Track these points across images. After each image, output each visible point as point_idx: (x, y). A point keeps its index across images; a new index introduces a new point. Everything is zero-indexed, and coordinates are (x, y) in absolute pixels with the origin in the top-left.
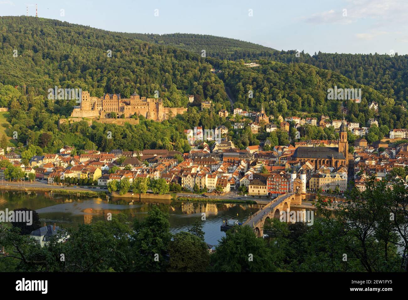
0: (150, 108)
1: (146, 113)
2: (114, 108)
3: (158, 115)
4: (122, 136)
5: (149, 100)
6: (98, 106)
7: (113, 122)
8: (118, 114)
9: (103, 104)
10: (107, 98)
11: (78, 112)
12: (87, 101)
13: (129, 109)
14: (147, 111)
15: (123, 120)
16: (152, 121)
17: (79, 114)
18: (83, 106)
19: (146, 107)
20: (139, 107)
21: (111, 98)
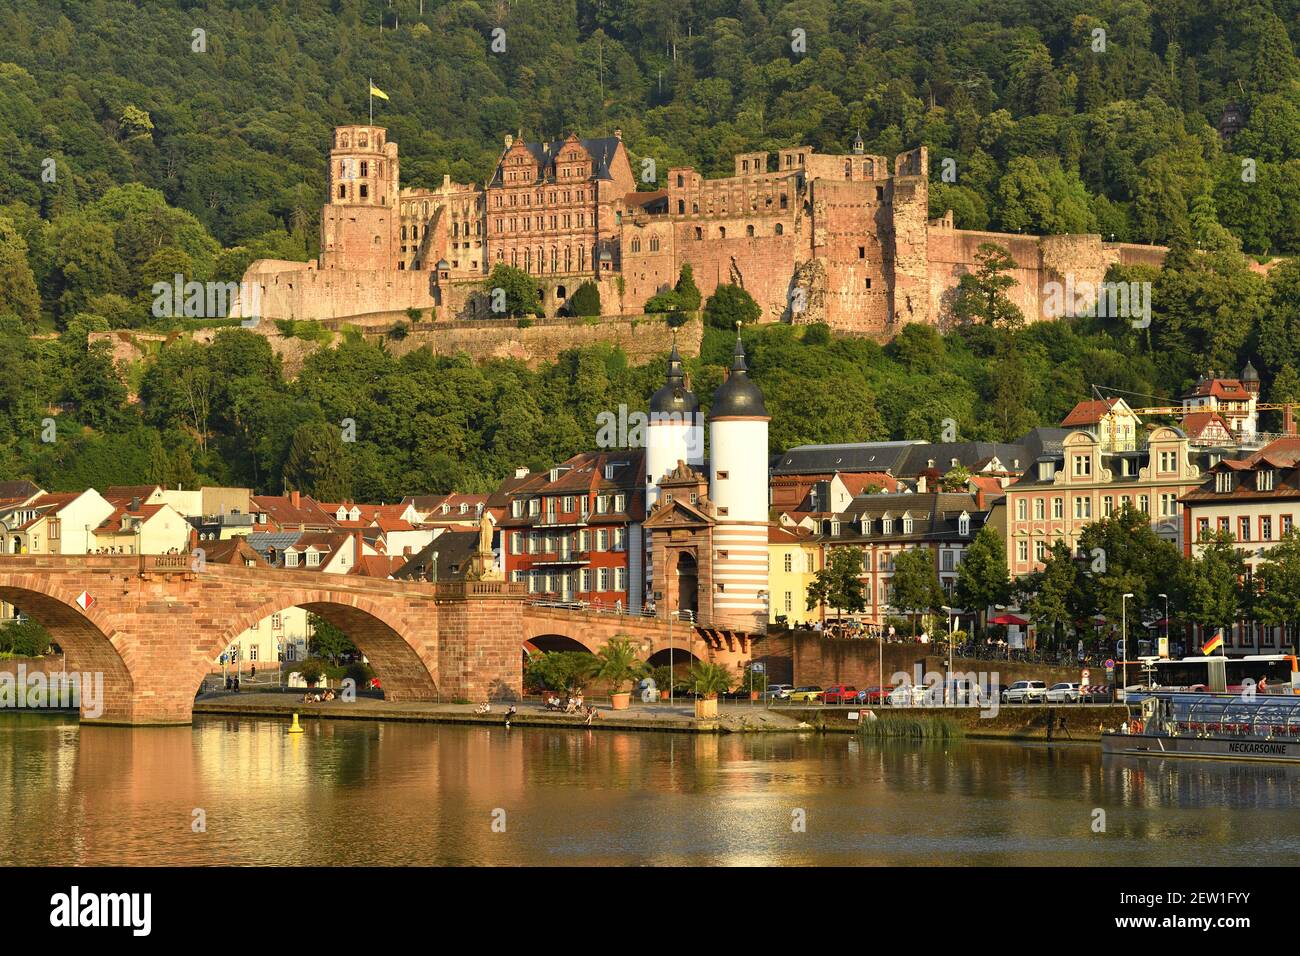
0: (820, 232)
1: (786, 277)
2: (568, 252)
3: (890, 295)
4: (476, 437)
5: (823, 167)
6: (461, 240)
7: (501, 352)
8: (562, 292)
9: (491, 223)
10: (520, 173)
11: (271, 287)
12: (370, 200)
13: (655, 245)
14: (801, 255)
15: (574, 331)
16: (817, 334)
17: (282, 299)
18: (329, 239)
19: (788, 229)
20: (737, 229)
21: (547, 168)
